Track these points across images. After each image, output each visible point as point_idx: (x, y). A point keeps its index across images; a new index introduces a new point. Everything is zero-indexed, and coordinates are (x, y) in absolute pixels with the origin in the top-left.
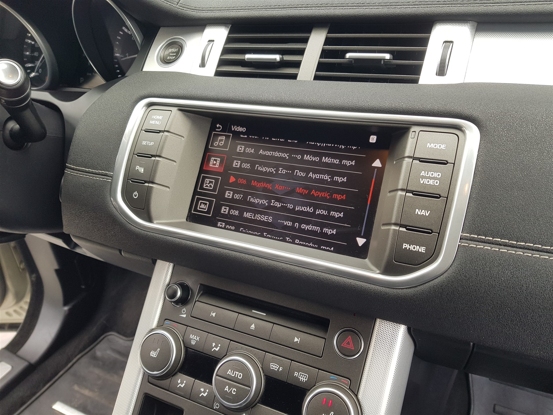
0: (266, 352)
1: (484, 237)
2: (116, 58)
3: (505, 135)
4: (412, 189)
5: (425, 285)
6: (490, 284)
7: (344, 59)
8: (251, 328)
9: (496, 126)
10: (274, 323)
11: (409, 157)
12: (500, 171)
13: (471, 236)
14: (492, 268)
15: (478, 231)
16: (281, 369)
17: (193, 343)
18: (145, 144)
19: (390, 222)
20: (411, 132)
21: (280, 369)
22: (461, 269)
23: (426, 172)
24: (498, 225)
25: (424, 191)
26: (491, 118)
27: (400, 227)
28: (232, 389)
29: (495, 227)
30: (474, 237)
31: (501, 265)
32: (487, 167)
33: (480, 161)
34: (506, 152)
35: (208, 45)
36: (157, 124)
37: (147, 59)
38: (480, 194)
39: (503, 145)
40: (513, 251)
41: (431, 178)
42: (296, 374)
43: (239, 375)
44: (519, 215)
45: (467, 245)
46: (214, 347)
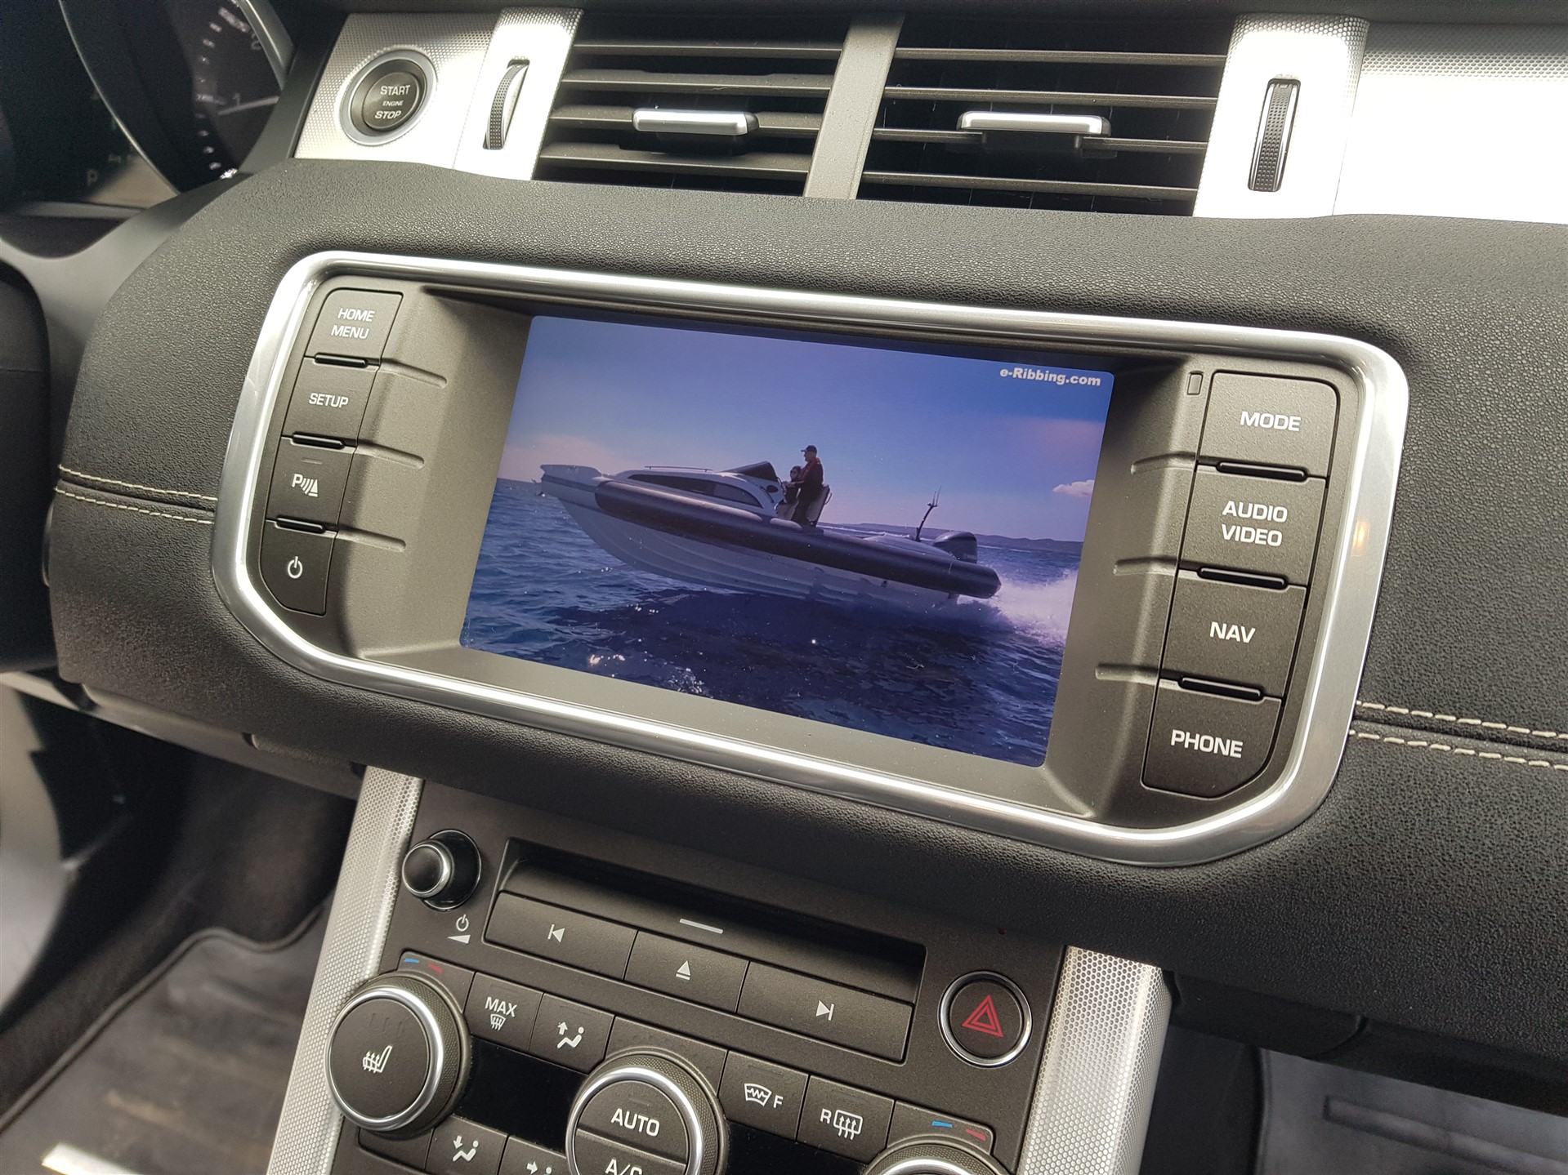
0: (729, 1048)
1: (1429, 715)
2: (202, 106)
3: (1488, 391)
4: (1196, 559)
5: (1240, 860)
6: (1447, 858)
7: (955, 130)
8: (677, 975)
9: (1458, 360)
10: (751, 959)
11: (1184, 456)
12: (1476, 504)
13: (1389, 709)
14: (1453, 811)
15: (1412, 694)
16: (779, 1100)
17: (497, 1023)
18: (318, 403)
19: (1126, 662)
20: (1186, 375)
22: (1359, 814)
23: (1241, 504)
24: (1472, 677)
25: (1235, 564)
26: (1444, 334)
27: (1160, 678)
28: (630, 1169)
29: (1463, 681)
30: (1400, 714)
31: (1481, 800)
32: (1437, 491)
33: (1412, 472)
34: (1493, 446)
35: (509, 77)
36: (356, 336)
37: (309, 118)
38: (1416, 579)
39: (1485, 424)
40: (1519, 757)
41: (1256, 524)
42: (825, 1115)
43: (651, 1126)
44: (1537, 645)
45: (1377, 737)
46: (564, 1036)
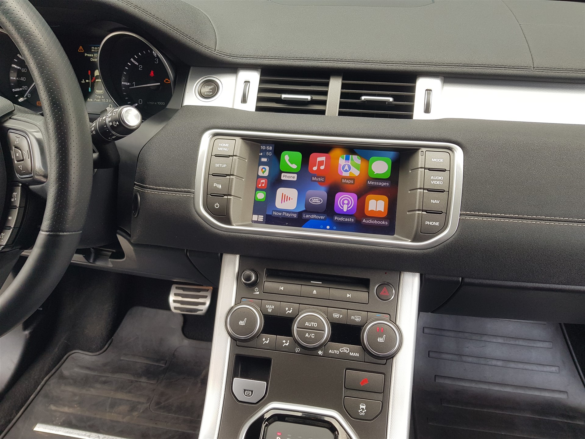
0: (328, 307)
1: (473, 213)
2: (124, 86)
4: (427, 188)
5: (441, 245)
6: (479, 239)
7: (360, 100)
8: (313, 293)
9: (472, 147)
10: (330, 288)
11: (421, 168)
13: (466, 212)
14: (479, 230)
15: (470, 209)
17: (270, 311)
18: (218, 166)
19: (415, 209)
20: (420, 152)
21: (341, 316)
22: (462, 232)
23: (434, 177)
24: (481, 206)
25: (434, 188)
26: (468, 142)
27: (422, 211)
28: (311, 335)
31: (484, 228)
32: (470, 172)
33: (465, 168)
34: (480, 163)
35: (245, 85)
36: (225, 150)
38: (468, 188)
39: (477, 159)
41: (437, 180)
42: (352, 317)
43: (315, 325)
45: (465, 218)
46: (287, 311)
